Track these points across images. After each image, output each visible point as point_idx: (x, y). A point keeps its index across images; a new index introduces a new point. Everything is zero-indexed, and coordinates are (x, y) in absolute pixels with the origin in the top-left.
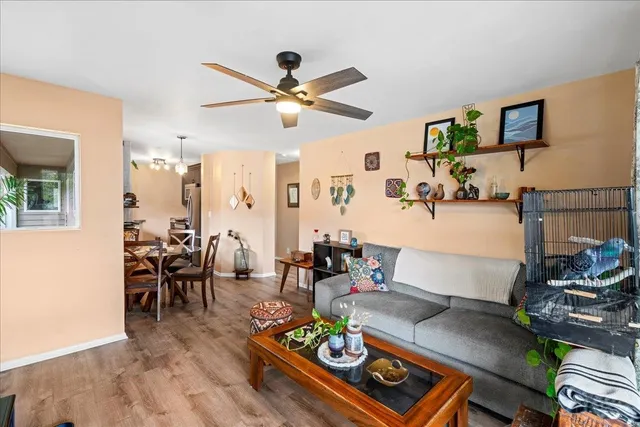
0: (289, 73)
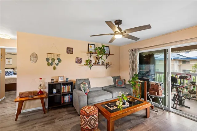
0: (118, 26)
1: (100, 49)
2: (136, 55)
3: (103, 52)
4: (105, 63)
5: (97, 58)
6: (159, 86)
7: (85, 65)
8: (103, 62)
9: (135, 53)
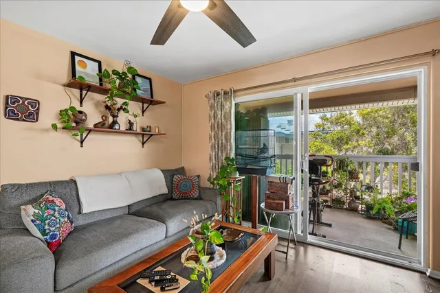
1: (121, 76)
2: (227, 107)
3: (129, 90)
4: (137, 128)
5: (107, 107)
6: (289, 185)
7: (55, 127)
8: (131, 124)
9: (224, 103)
